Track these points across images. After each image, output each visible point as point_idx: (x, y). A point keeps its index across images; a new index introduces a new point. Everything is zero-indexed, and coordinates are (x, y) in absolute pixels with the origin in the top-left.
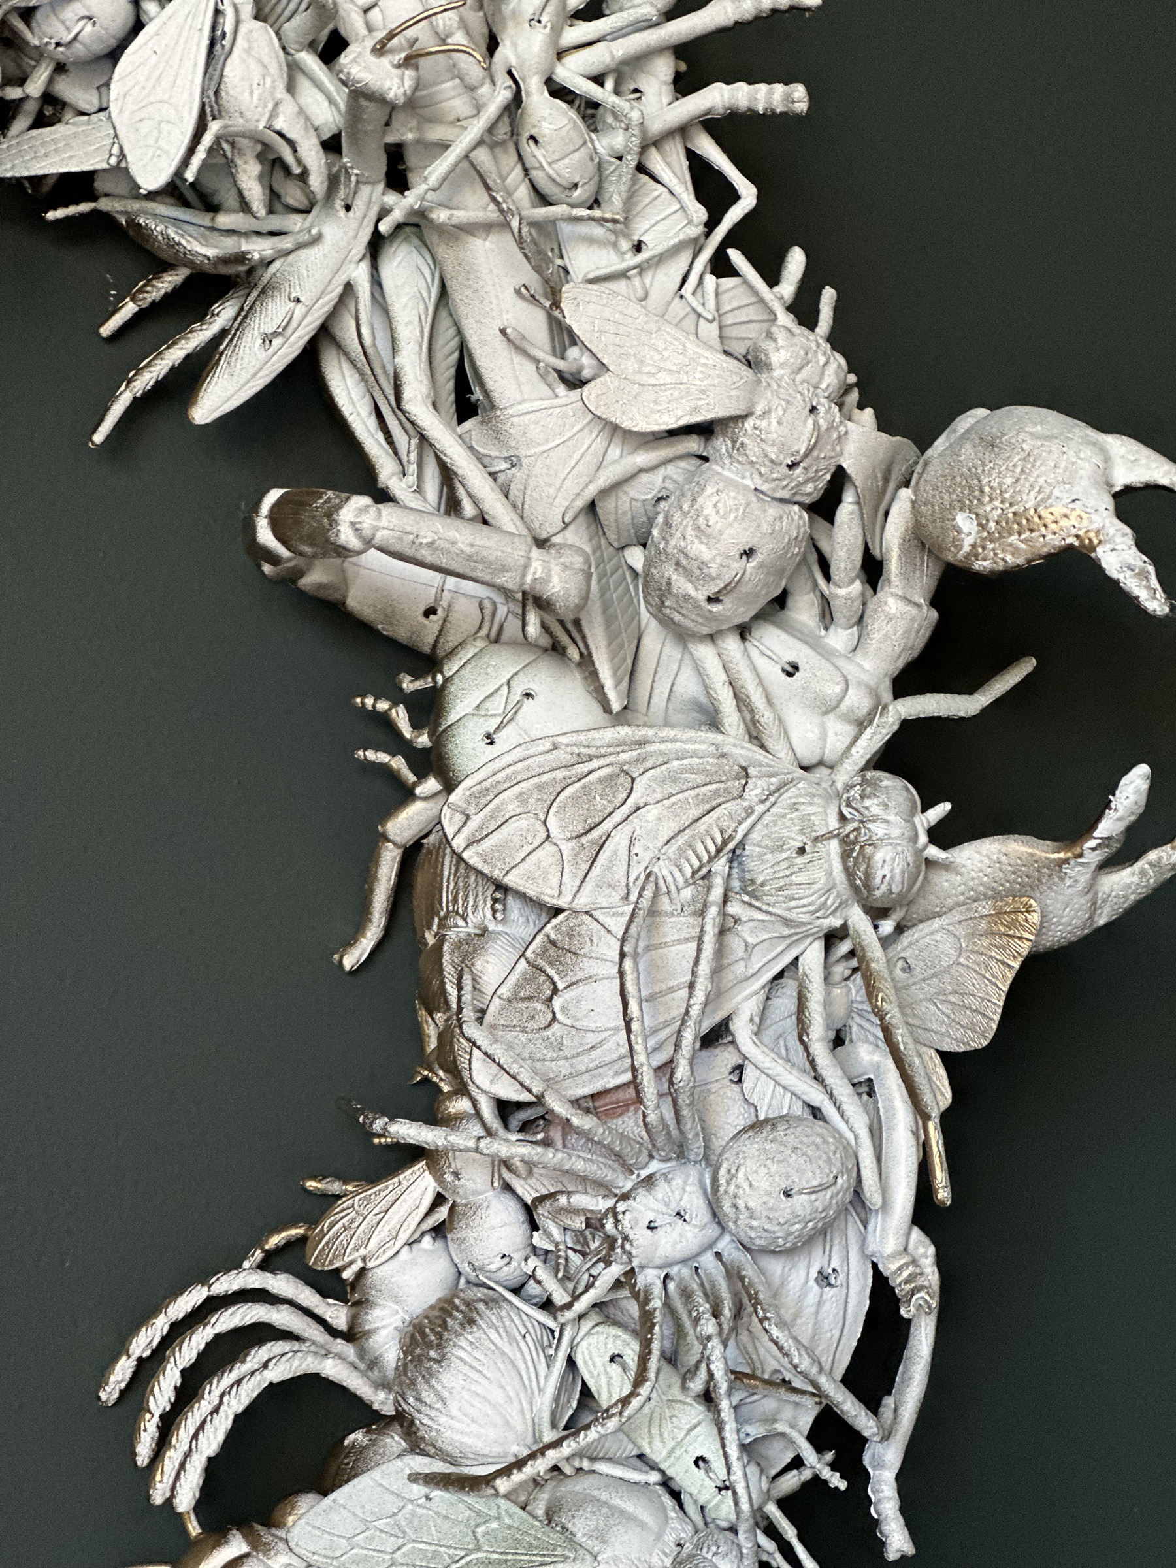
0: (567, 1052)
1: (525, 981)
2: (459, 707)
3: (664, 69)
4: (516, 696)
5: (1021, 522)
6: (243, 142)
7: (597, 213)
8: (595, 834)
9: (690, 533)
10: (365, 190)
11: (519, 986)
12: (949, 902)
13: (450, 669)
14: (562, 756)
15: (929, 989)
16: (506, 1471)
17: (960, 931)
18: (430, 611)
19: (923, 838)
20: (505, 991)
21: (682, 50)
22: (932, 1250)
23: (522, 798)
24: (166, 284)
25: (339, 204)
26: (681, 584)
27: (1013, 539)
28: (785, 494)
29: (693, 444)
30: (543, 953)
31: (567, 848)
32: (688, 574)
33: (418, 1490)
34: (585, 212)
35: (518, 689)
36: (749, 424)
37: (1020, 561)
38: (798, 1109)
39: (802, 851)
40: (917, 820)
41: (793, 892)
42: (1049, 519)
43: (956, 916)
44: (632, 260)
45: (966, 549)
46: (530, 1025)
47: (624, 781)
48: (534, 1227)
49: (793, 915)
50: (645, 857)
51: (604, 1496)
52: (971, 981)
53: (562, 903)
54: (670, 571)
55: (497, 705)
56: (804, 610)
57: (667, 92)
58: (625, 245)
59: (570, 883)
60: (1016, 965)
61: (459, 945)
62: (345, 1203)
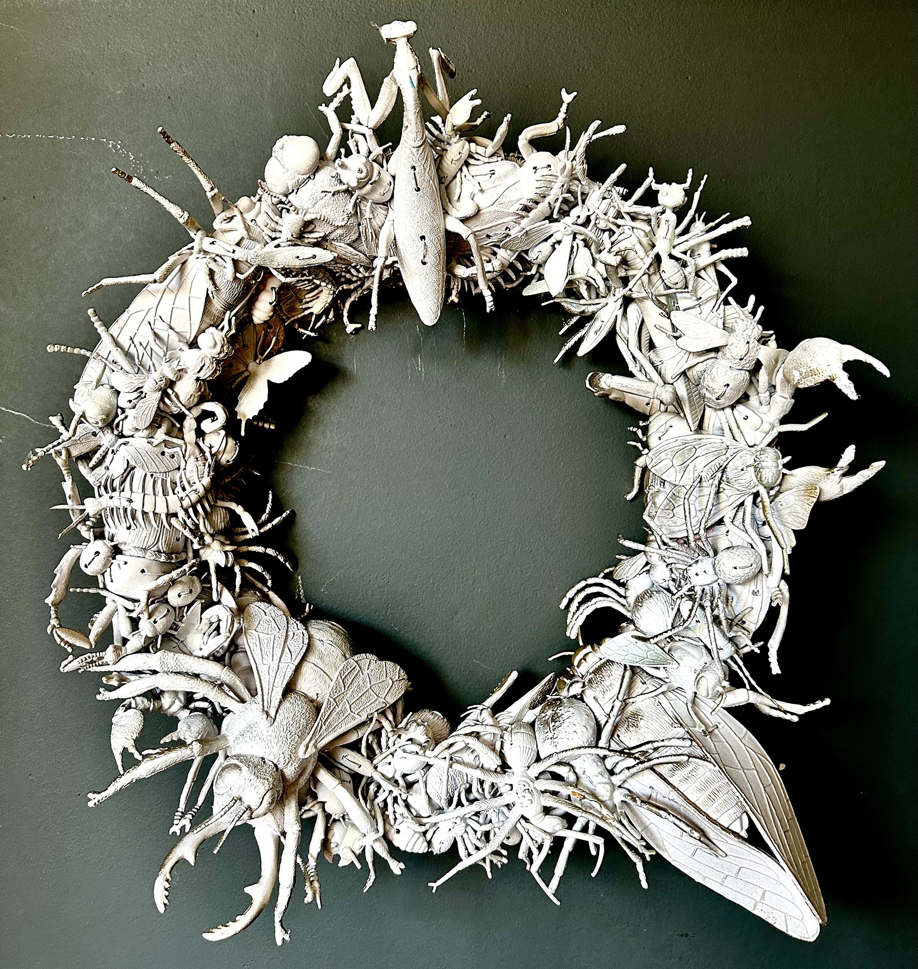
0: (678, 524)
1: (668, 504)
2: (651, 430)
3: (706, 247)
4: (667, 427)
5: (813, 373)
6: (581, 281)
7: (686, 290)
8: (685, 465)
9: (710, 380)
10: (617, 290)
11: (665, 506)
12: (793, 486)
13: (651, 419)
14: (678, 443)
15: (788, 510)
16: (653, 638)
17: (796, 494)
18: (648, 404)
19: (781, 467)
20: (662, 507)
21: (712, 241)
22: (787, 587)
23: (667, 455)
24: (575, 320)
25: (612, 294)
26: (708, 395)
27: (810, 378)
28: (740, 368)
29: (713, 355)
30: (671, 497)
31: (678, 468)
32: (709, 392)
33: (634, 640)
34: (683, 290)
35: (668, 424)
36: (727, 347)
37: (813, 384)
38: (746, 544)
39: (742, 470)
40: (779, 461)
41: (739, 481)
42: (820, 371)
43: (794, 490)
44: (696, 303)
45: (796, 381)
46: (668, 517)
47: (694, 450)
48: (672, 572)
49: (740, 488)
50: (699, 471)
51: (684, 647)
52: (799, 509)
53: (676, 483)
54: (704, 391)
55: (662, 429)
56: (754, 400)
57: (708, 254)
58: (694, 298)
59: (679, 478)
60: (812, 505)
61: (652, 494)
62: (622, 562)
